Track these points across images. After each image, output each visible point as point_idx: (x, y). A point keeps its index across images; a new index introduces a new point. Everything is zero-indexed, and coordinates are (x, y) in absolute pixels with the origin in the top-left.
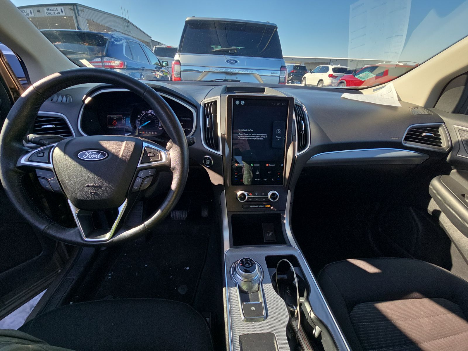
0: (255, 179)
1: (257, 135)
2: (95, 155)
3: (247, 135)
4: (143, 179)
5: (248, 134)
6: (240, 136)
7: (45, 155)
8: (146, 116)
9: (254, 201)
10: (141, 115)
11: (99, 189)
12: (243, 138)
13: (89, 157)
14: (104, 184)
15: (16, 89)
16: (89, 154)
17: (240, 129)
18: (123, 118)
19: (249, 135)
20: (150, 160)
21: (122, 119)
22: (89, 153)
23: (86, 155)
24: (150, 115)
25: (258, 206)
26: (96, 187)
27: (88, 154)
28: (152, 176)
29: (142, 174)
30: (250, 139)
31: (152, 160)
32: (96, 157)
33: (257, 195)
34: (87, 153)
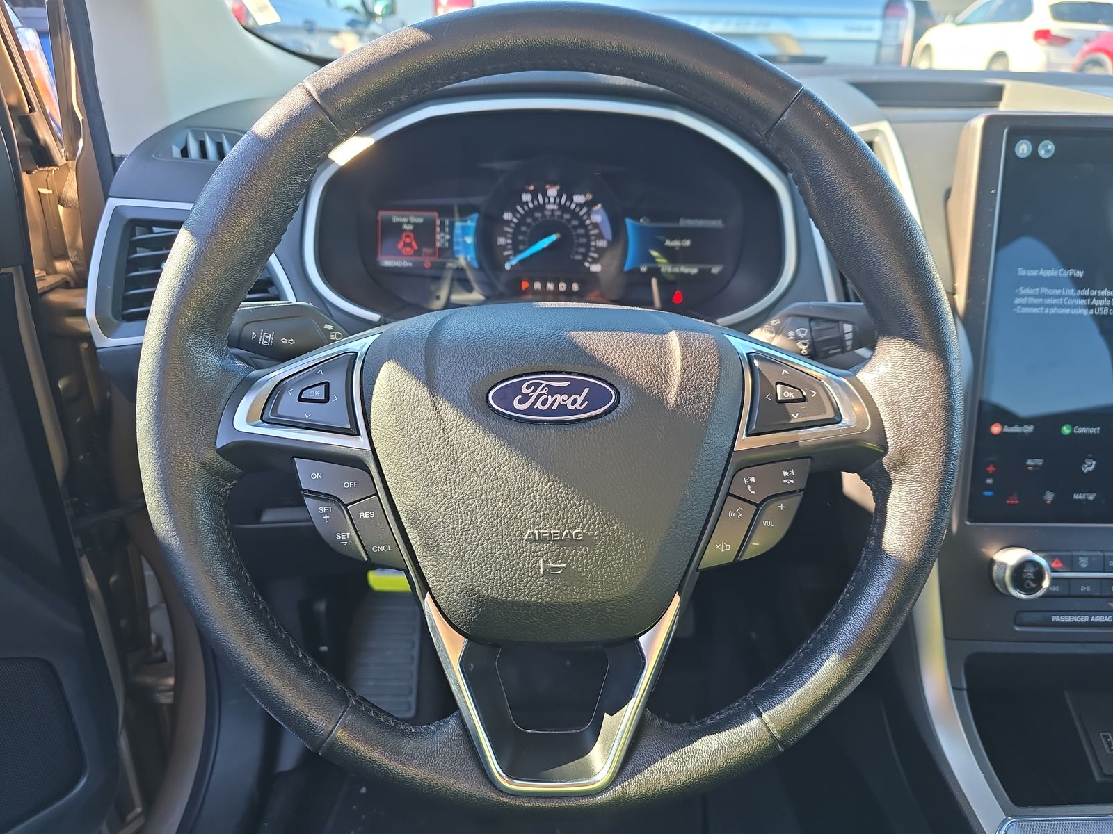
0: (1076, 496)
1: (1102, 293)
2: (565, 397)
3: (1056, 297)
4: (758, 506)
5: (1058, 292)
6: (1024, 301)
7: (334, 398)
8: (537, 215)
9: (1070, 596)
10: (514, 212)
11: (582, 554)
12: (1035, 310)
13: (539, 405)
14: (605, 531)
15: (24, 110)
16: (538, 392)
17: (1028, 268)
18: (442, 224)
19: (1064, 297)
20: (790, 418)
21: (438, 229)
22: (537, 386)
23: (525, 398)
24: (553, 210)
25: (1087, 619)
26: (570, 542)
27: (534, 391)
28: (794, 492)
29: (752, 484)
30: (1067, 311)
31: (796, 418)
32: (570, 407)
33: (1084, 566)
34: (528, 388)
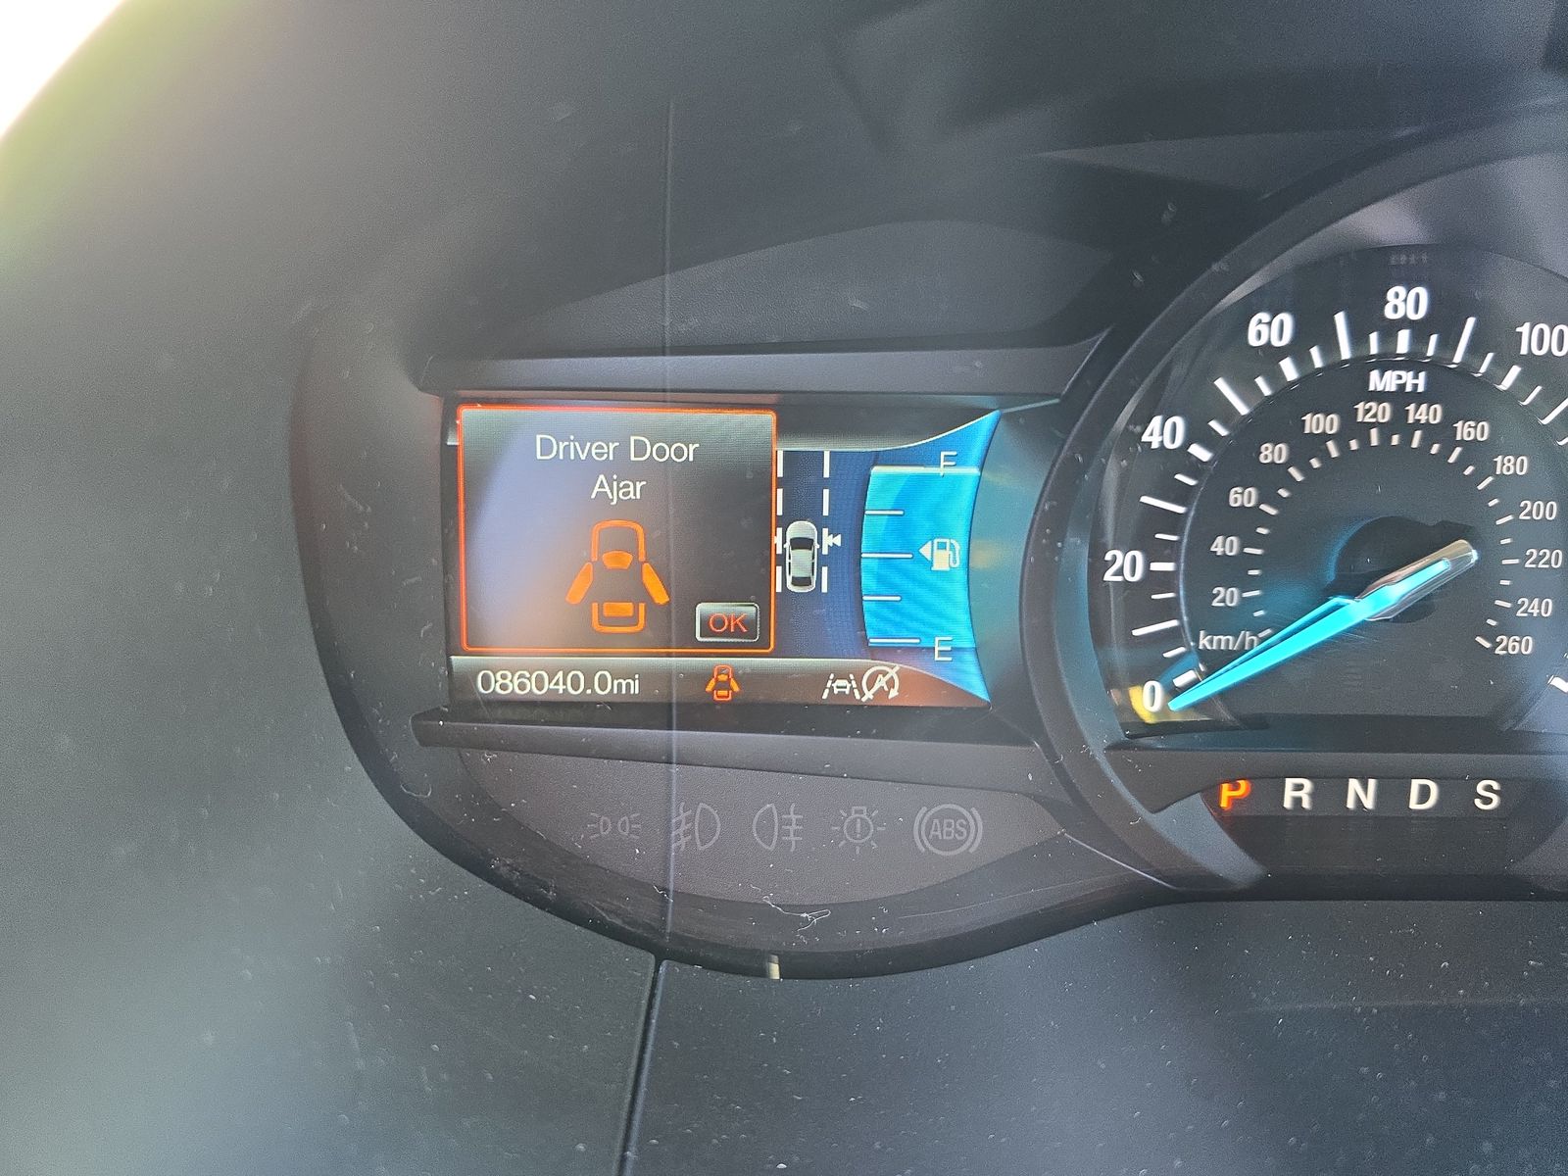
8: (1315, 423)
24: (1400, 398)
